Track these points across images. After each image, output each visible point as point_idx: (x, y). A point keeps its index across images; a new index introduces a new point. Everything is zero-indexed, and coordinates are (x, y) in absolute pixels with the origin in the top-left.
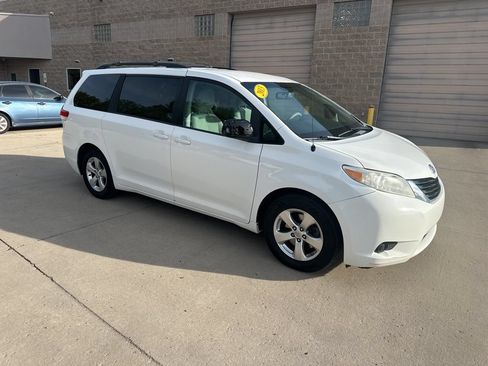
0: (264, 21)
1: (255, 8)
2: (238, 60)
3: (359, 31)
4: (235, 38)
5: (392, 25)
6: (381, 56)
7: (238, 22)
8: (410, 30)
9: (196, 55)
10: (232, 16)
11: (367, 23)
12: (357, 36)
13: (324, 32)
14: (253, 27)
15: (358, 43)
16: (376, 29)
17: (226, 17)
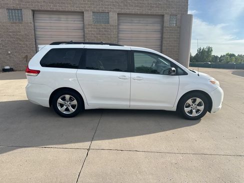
0: (55, 17)
1: (49, 9)
2: (39, 36)
3: (105, 26)
4: (37, 24)
5: (118, 25)
6: (116, 37)
7: (38, 16)
8: (124, 27)
9: (10, 32)
10: (34, 11)
11: (108, 22)
12: (105, 28)
13: (89, 25)
14: (47, 19)
15: (105, 31)
16: (113, 26)
17: (31, 12)
